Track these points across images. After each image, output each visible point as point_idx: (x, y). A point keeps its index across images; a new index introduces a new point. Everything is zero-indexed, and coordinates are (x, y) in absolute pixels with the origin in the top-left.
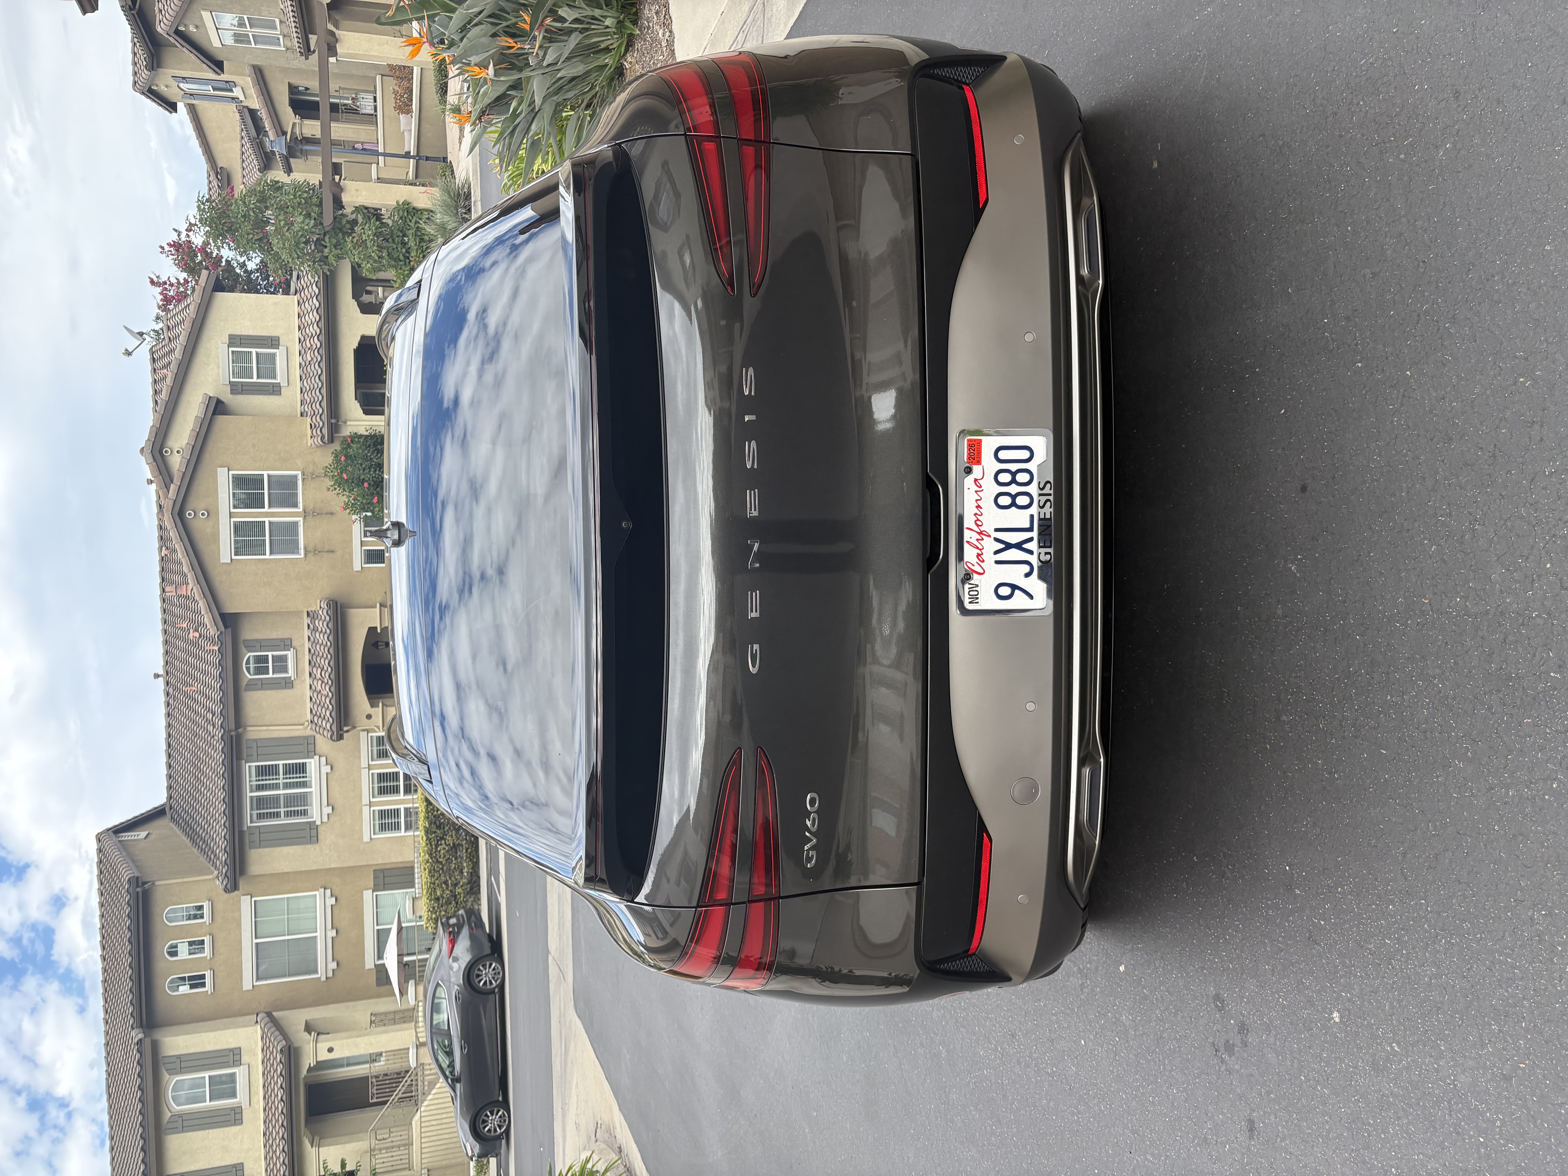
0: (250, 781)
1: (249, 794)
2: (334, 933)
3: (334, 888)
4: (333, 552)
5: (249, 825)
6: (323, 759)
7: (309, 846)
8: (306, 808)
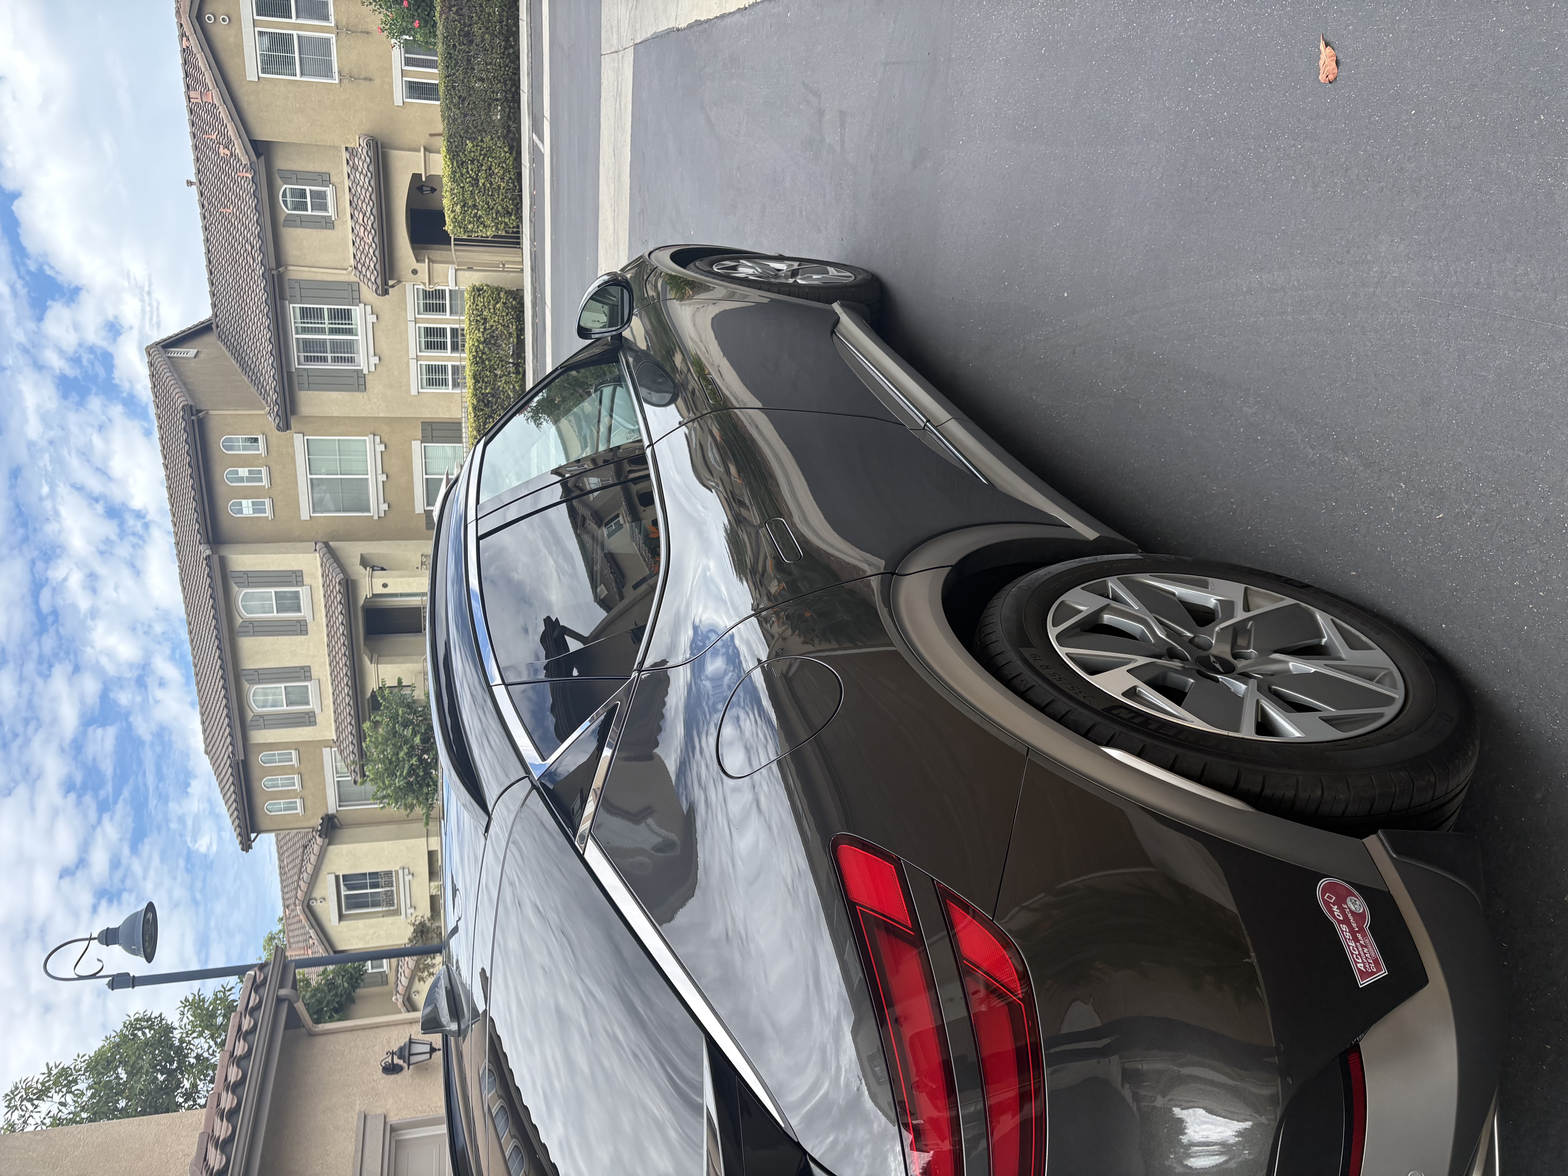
0: (295, 323)
1: (295, 336)
2: (384, 478)
3: (383, 435)
4: (370, 80)
5: (297, 366)
6: (369, 308)
7: (357, 394)
8: (353, 355)
